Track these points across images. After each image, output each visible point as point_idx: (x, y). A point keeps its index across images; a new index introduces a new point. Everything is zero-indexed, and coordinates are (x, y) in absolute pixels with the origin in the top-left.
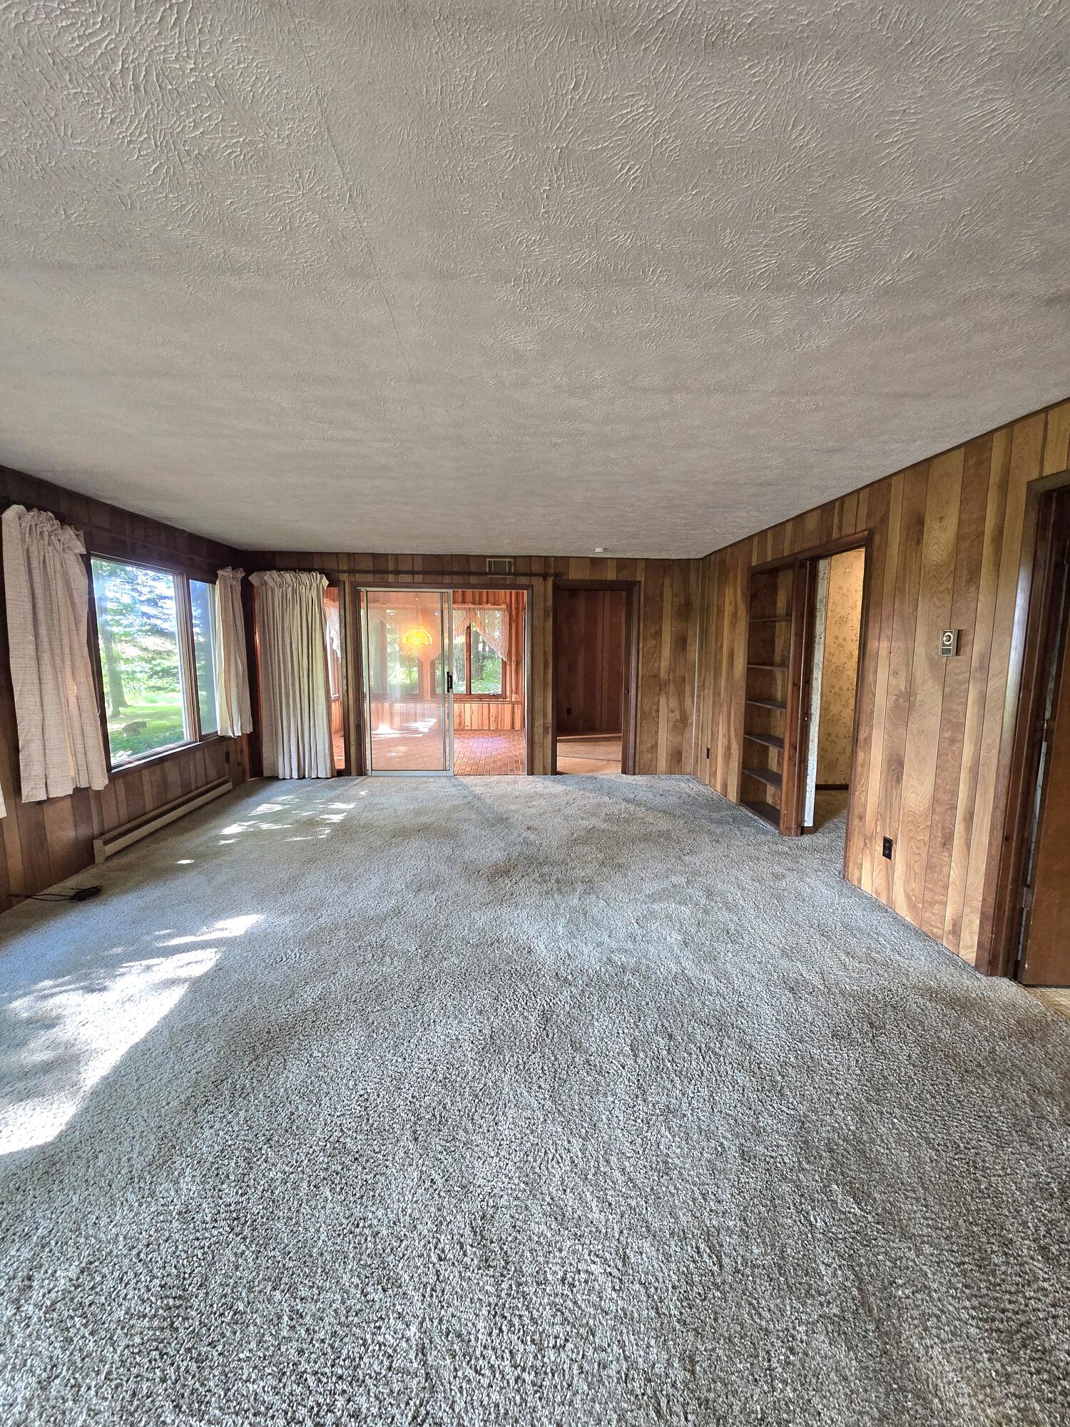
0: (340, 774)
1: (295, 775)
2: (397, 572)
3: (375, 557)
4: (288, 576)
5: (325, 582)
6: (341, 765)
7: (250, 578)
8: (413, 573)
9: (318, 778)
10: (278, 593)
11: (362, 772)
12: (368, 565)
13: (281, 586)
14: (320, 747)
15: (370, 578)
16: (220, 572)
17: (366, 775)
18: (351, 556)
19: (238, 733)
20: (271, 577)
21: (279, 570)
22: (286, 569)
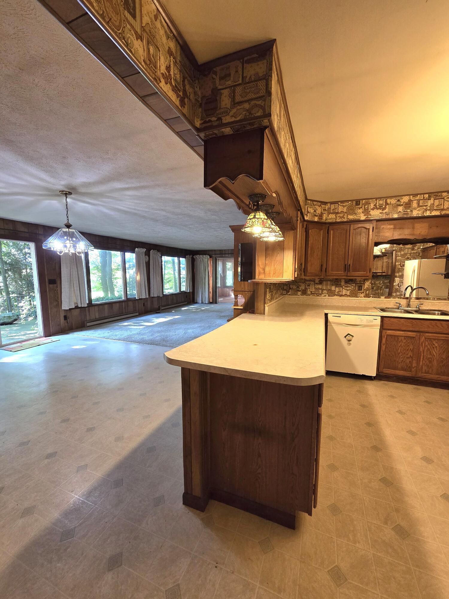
0: (211, 303)
1: (201, 302)
2: (225, 254)
3: (220, 250)
4: (201, 256)
5: (209, 257)
6: (211, 301)
7: (194, 257)
8: (229, 254)
9: (206, 303)
10: (199, 260)
11: (216, 303)
12: (219, 253)
13: (200, 258)
14: (206, 296)
15: (219, 256)
16: (186, 256)
17: (217, 304)
18: (215, 250)
19: (189, 291)
20: (197, 257)
21: (199, 255)
22: (201, 255)
